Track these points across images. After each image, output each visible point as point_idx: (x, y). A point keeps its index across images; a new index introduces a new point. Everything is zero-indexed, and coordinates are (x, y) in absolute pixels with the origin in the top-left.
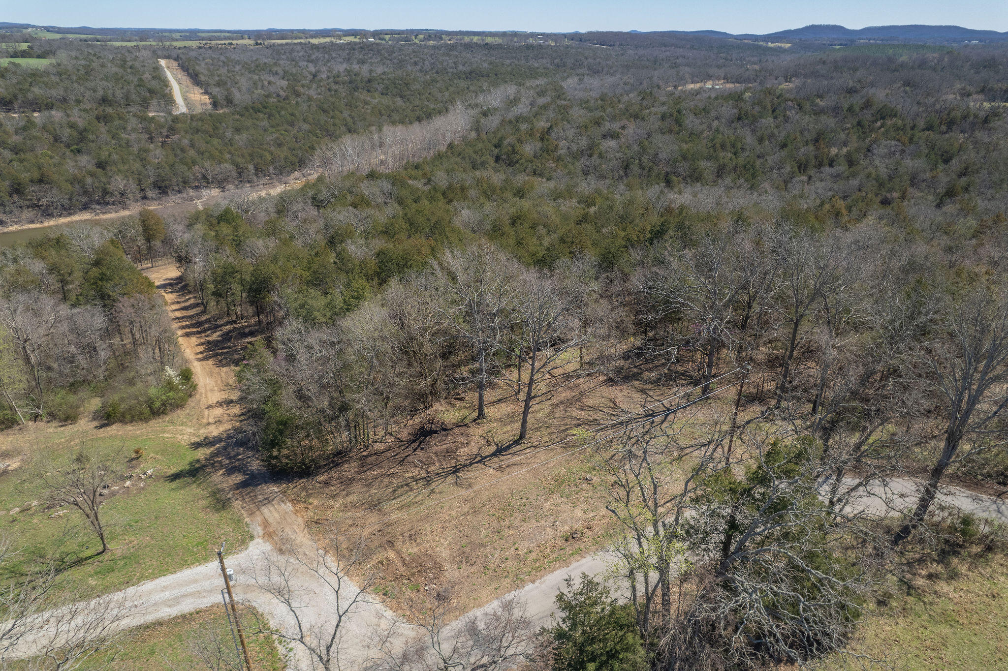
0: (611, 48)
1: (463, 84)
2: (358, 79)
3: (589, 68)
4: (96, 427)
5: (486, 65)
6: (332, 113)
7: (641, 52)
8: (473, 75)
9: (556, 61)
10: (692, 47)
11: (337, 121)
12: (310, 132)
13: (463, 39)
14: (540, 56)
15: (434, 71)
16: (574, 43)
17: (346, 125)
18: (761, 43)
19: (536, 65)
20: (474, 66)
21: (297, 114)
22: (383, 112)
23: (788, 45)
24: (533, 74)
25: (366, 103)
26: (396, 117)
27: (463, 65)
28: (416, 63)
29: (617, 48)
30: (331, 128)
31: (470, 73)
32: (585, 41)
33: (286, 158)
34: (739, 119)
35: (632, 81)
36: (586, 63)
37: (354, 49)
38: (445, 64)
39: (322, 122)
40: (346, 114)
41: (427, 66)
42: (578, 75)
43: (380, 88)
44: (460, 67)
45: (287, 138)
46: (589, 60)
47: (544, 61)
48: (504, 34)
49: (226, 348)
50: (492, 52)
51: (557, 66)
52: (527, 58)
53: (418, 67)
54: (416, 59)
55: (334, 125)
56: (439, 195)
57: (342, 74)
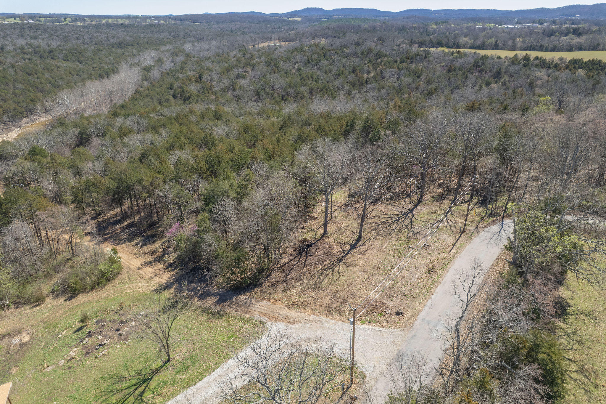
0: (201, 24)
1: (119, 51)
2: (41, 49)
3: (195, 37)
4: (65, 300)
5: (128, 38)
6: (36, 76)
7: (221, 26)
8: (123, 45)
9: (172, 34)
10: (249, 22)
11: (43, 81)
12: (25, 89)
13: (100, 21)
14: (161, 31)
15: (94, 43)
16: (178, 22)
17: (50, 83)
18: (285, 18)
19: (161, 37)
20: (122, 39)
21: (8, 77)
22: (73, 72)
23: (299, 19)
24: (161, 42)
25: (58, 67)
26: (85, 76)
27: (113, 39)
28: (77, 38)
29: (205, 24)
30: (40, 86)
31: (120, 44)
32: (184, 20)
33: (15, 109)
34: (309, 62)
35: (227, 44)
36: (191, 34)
37: (23, 28)
38: (99, 38)
39: (32, 82)
40: (47, 75)
41: (87, 40)
42: (189, 42)
43: (61, 56)
44: (112, 40)
45: (9, 95)
46: (193, 32)
47: (165, 34)
48: (129, 17)
49: (108, 234)
50: (127, 29)
51: (174, 37)
52: (152, 32)
53: (81, 41)
54: (77, 35)
55: (42, 83)
56: (173, 121)
57: (26, 47)
